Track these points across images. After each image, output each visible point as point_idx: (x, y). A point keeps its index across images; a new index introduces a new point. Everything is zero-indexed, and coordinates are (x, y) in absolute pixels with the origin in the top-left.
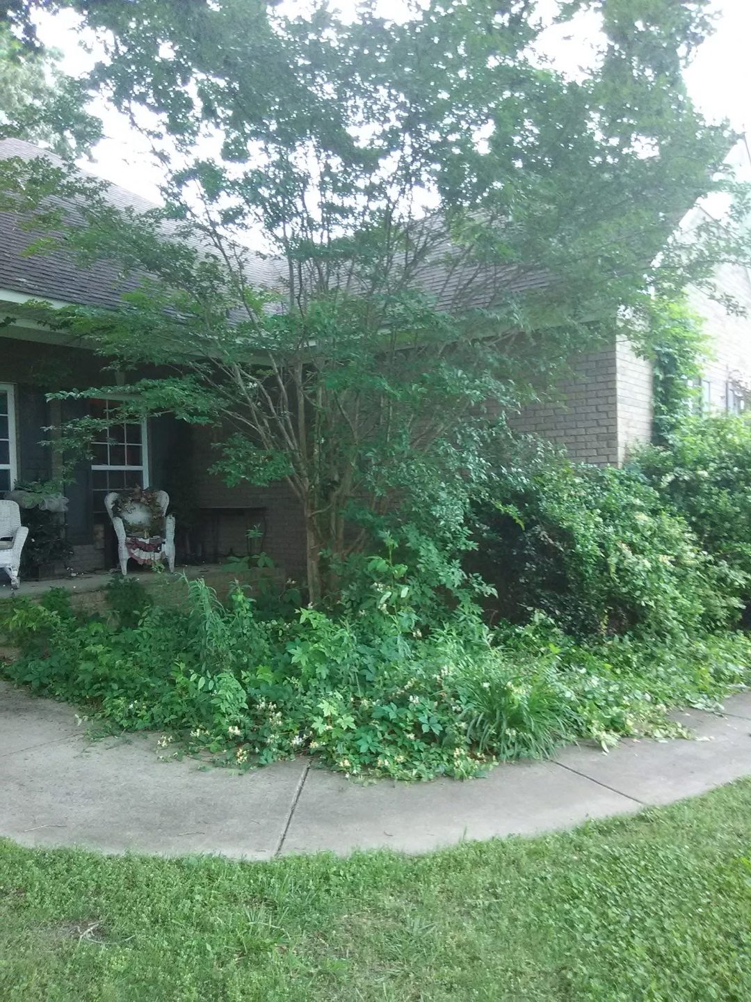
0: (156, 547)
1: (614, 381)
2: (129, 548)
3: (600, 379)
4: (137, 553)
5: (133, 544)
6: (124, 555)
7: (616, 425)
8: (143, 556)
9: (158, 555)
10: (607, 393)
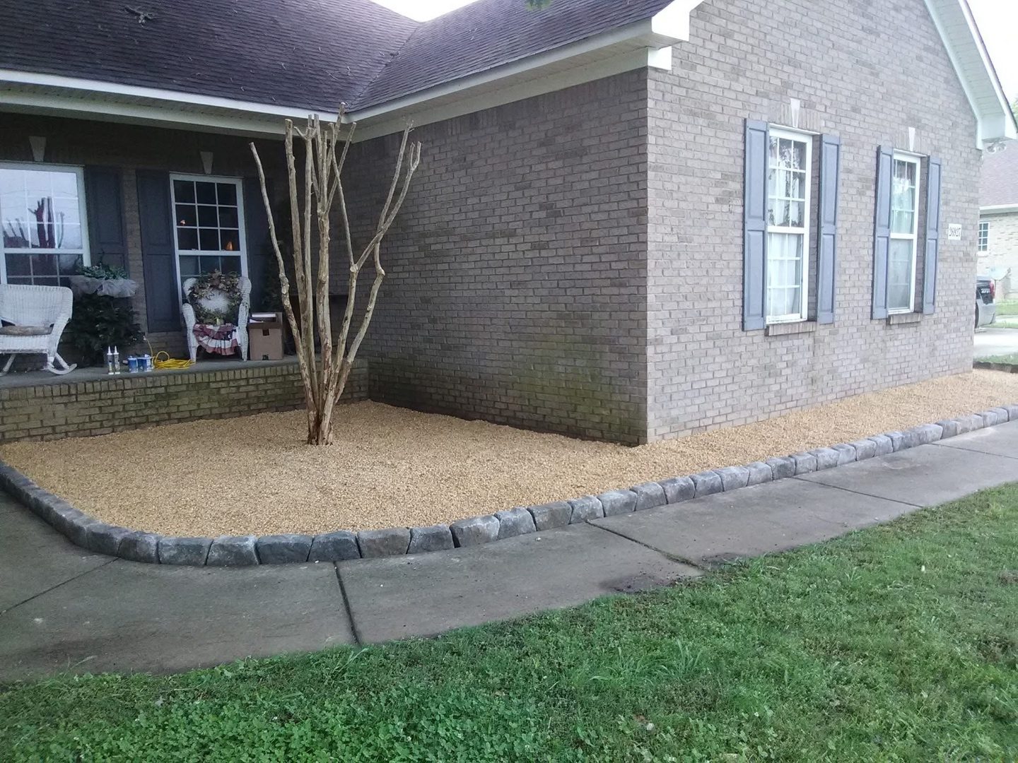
0: (225, 335)
1: (645, 144)
2: (197, 336)
3: (632, 142)
4: (205, 340)
5: (201, 332)
6: (193, 343)
7: (646, 198)
8: (212, 344)
9: (228, 344)
10: (637, 159)
